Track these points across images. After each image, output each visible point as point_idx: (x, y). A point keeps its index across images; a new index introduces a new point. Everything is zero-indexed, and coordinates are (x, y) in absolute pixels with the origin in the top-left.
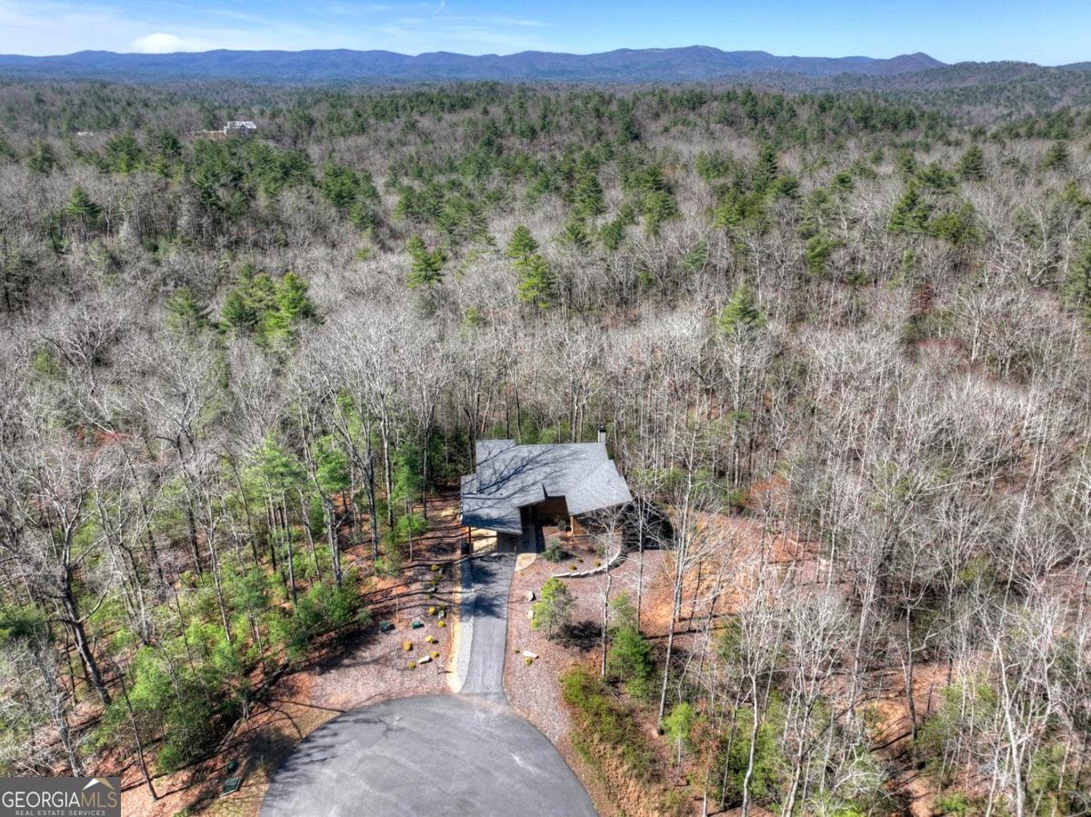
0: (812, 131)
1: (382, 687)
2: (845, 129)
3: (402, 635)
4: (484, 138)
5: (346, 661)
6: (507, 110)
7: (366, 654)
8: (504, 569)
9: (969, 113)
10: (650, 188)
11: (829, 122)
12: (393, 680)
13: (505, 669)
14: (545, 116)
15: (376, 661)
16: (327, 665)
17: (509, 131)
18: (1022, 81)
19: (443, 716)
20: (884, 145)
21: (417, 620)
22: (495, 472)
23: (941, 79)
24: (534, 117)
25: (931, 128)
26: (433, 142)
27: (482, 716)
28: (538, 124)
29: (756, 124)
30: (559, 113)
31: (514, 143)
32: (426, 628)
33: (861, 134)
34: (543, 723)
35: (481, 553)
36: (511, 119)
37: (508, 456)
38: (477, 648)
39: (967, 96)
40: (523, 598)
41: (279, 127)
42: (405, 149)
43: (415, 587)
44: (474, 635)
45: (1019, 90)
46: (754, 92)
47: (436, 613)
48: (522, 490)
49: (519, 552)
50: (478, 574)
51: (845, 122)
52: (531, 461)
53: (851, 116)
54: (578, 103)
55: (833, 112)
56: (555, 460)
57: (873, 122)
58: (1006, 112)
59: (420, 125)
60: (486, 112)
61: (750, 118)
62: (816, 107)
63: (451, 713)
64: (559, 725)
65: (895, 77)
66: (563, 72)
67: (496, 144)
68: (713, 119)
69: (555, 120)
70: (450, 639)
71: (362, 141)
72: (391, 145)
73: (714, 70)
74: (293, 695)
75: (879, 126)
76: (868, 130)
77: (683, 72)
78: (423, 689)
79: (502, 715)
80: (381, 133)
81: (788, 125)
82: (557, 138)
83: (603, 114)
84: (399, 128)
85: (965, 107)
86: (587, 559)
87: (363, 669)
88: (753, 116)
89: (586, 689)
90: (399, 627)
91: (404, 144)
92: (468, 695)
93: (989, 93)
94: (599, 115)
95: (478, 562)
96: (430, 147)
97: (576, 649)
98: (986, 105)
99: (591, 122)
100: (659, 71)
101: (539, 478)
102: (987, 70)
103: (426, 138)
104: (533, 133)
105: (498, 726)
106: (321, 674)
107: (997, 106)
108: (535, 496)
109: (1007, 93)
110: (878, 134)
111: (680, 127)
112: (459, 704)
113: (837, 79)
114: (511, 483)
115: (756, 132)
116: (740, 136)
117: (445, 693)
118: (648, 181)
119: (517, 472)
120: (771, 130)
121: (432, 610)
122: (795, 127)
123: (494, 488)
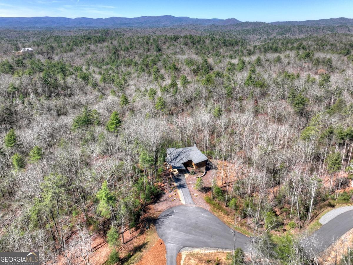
0: (210, 47)
1: (168, 205)
2: (219, 46)
3: (168, 194)
4: (113, 52)
5: (158, 201)
6: (118, 42)
7: (162, 199)
8: (183, 178)
9: (249, 37)
10: (174, 70)
11: (214, 44)
12: (170, 204)
13: (192, 198)
14: (131, 44)
15: (165, 200)
16: (155, 202)
17: (120, 49)
18: (262, 27)
19: (184, 209)
20: (230, 51)
21: (170, 191)
22: (174, 156)
23: (240, 26)
24: (128, 44)
25: (242, 45)
26: (96, 53)
27: (192, 208)
28: (129, 47)
29: (194, 45)
30: (135, 43)
31: (122, 53)
32: (172, 192)
33: (224, 47)
34: (205, 208)
35: (176, 175)
36: (120, 45)
37: (175, 152)
38: (184, 195)
39: (248, 32)
40: (190, 184)
41: (42, 50)
42: (87, 56)
43: (166, 184)
44: (183, 192)
45: (262, 31)
46: (192, 36)
47: (173, 189)
48: (181, 159)
49: (185, 173)
50: (177, 180)
51: (219, 44)
52: (181, 152)
53: (220, 42)
54: (141, 40)
55: (215, 41)
56: (186, 151)
57: (226, 44)
58: (259, 37)
59: (91, 48)
60: (112, 43)
61: (192, 43)
62: (210, 39)
63: (185, 208)
64: (208, 207)
65: (227, 26)
66: (125, 24)
67: (117, 54)
68: (181, 44)
69: (134, 45)
70: (178, 194)
71: (72, 54)
72: (83, 55)
73: (173, 23)
74: (150, 209)
75: (228, 44)
76: (225, 46)
77: (164, 24)
78: (177, 204)
79: (196, 207)
80: (78, 51)
81: (203, 45)
82: (136, 51)
83: (149, 43)
84: (84, 49)
85: (248, 36)
86: (199, 173)
87: (163, 202)
88: (193, 43)
89: (210, 200)
90: (167, 193)
91: (87, 54)
92: (187, 204)
93: (254, 31)
94: (147, 43)
95: (176, 177)
96: (96, 55)
97: (204, 193)
98: (254, 35)
99: (145, 46)
100: (156, 23)
101: (184, 156)
102: (252, 24)
103: (94, 52)
104: (128, 50)
105: (196, 209)
106: (154, 204)
107: (257, 35)
108: (185, 160)
109: (259, 31)
110: (228, 47)
111: (172, 47)
112: (186, 206)
113: (211, 26)
114: (178, 158)
115: (194, 48)
116: (190, 49)
117: (182, 205)
118: (173, 68)
119: (179, 155)
120: (199, 47)
121: (172, 188)
122: (205, 46)
123: (175, 160)
